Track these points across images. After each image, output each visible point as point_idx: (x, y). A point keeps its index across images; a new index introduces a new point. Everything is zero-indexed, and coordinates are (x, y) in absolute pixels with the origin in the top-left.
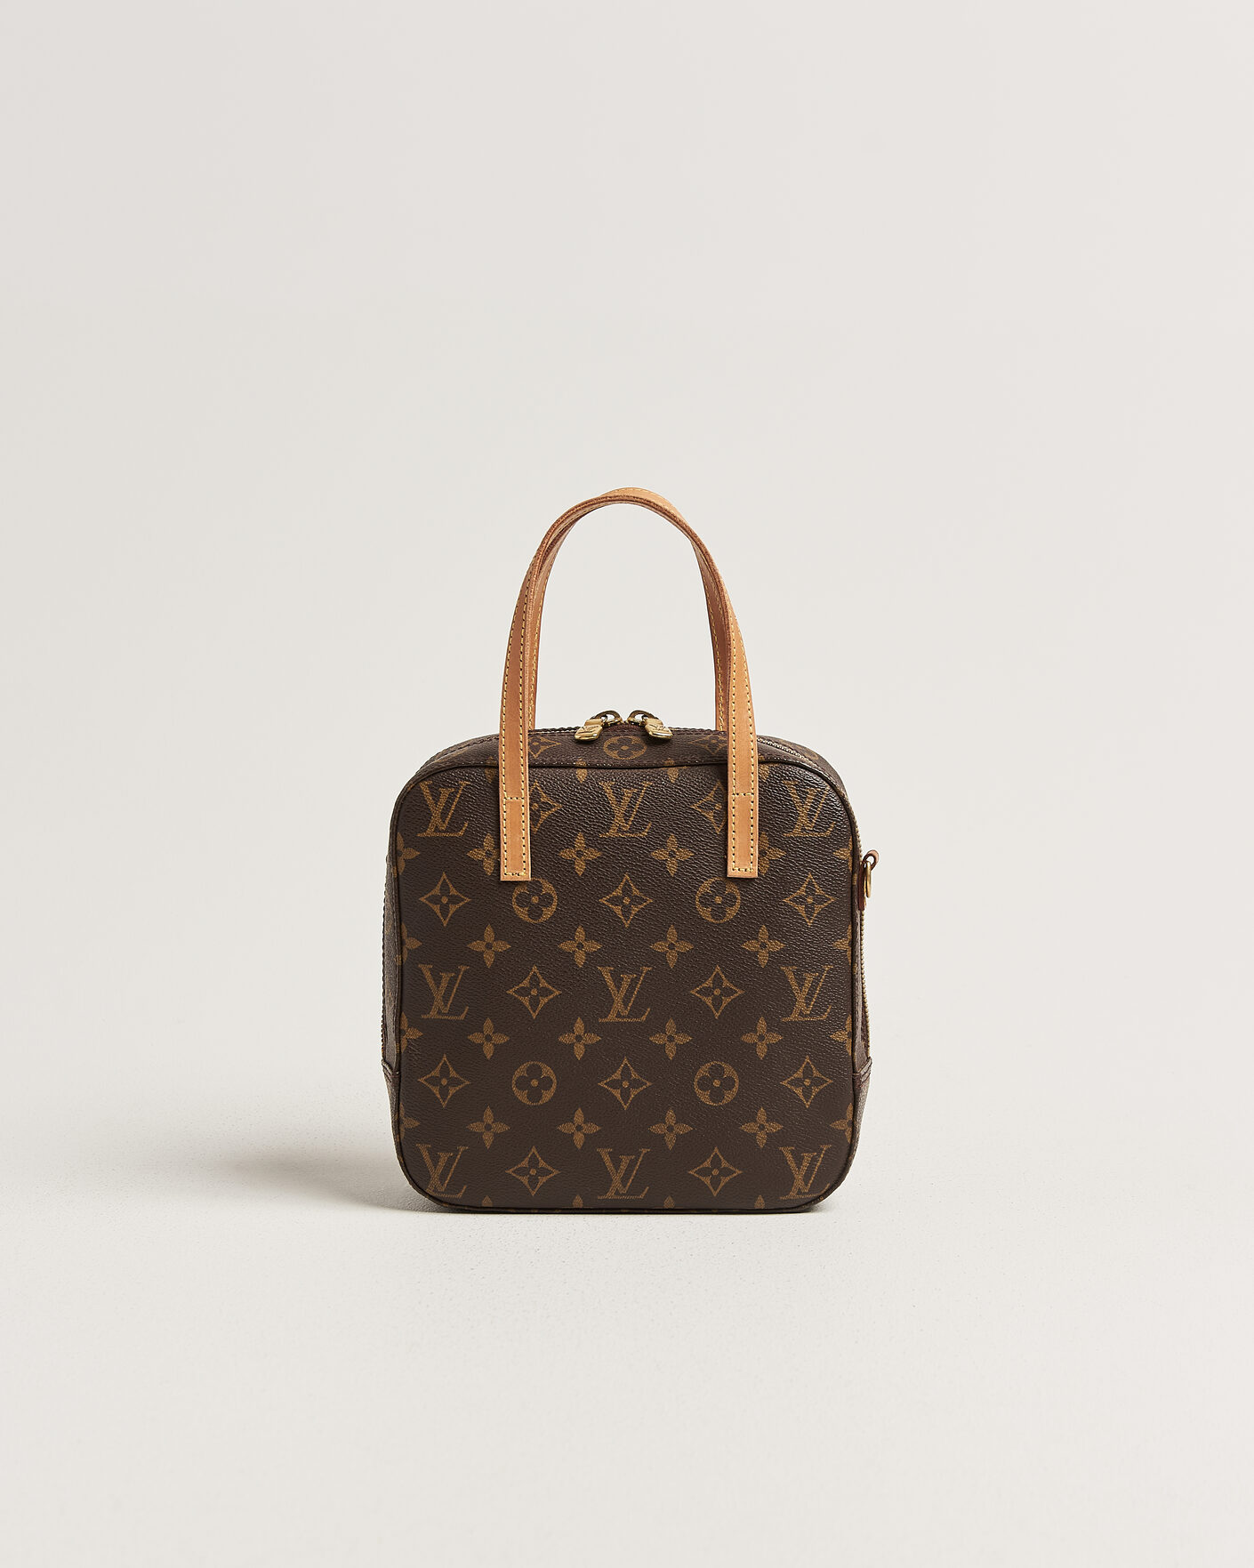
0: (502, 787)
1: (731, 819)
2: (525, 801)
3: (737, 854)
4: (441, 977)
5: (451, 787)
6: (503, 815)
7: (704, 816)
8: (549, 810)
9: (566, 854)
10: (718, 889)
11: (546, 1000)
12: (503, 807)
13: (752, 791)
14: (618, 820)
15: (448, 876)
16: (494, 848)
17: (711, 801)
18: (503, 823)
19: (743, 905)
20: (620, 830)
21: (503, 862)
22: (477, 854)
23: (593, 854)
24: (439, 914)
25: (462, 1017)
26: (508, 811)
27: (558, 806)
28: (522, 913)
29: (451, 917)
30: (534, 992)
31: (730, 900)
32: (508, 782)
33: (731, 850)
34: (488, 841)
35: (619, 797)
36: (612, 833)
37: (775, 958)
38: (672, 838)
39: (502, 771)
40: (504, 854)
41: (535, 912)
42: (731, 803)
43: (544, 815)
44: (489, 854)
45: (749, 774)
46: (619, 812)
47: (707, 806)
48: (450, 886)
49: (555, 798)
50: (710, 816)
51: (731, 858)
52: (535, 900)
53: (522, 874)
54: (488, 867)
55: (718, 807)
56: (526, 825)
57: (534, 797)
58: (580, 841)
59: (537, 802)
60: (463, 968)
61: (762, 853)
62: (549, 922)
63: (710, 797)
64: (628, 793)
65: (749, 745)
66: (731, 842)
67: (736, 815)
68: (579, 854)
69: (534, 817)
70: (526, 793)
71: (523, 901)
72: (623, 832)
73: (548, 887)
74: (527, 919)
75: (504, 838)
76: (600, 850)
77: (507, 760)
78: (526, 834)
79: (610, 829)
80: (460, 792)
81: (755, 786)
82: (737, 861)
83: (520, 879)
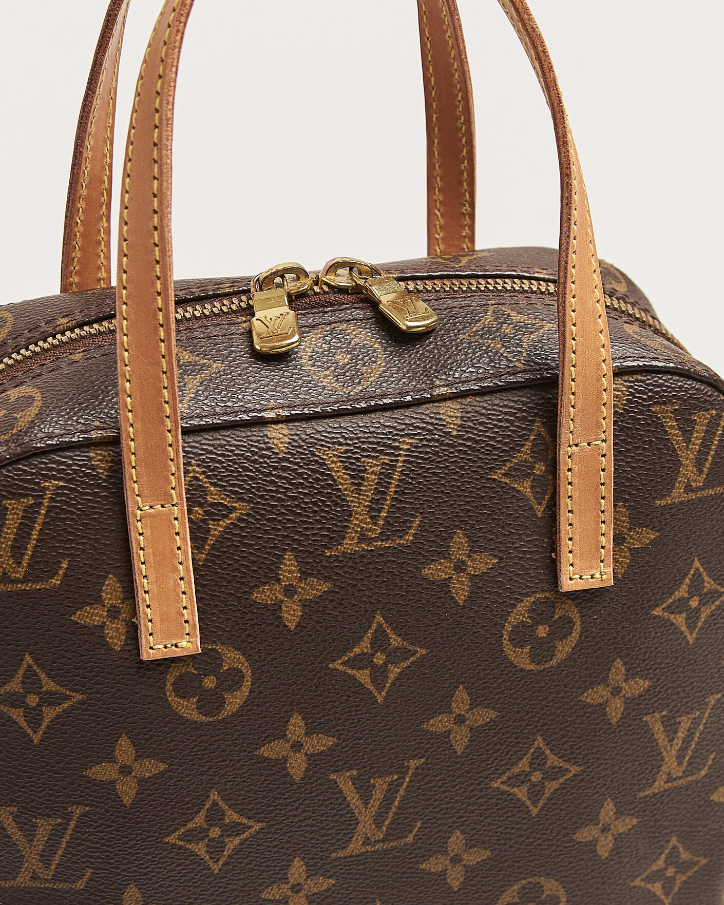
0: (132, 488)
1: (566, 490)
2: (179, 511)
3: (577, 550)
4: (35, 826)
5: (26, 496)
6: (137, 540)
7: (514, 488)
8: (225, 516)
9: (264, 595)
10: (540, 613)
11: (237, 841)
12: (136, 527)
13: (603, 436)
14: (360, 520)
15: (36, 660)
16: (124, 600)
17: (526, 461)
18: (139, 556)
19: (584, 630)
20: (363, 538)
21: (145, 627)
22: (89, 615)
23: (318, 588)
24: (23, 724)
25: (80, 885)
26: (148, 532)
27: (241, 508)
28: (187, 709)
29: (48, 727)
30: (215, 832)
31: (562, 629)
32: (144, 479)
33: (565, 545)
34: (111, 589)
35: (358, 475)
36: (349, 544)
37: (636, 706)
38: (460, 538)
39: (129, 445)
41: (211, 703)
42: (565, 462)
43: (217, 529)
44: (114, 613)
45: (599, 408)
46: (359, 506)
47: (521, 472)
48: (43, 676)
49: (235, 493)
50: (525, 487)
51: (566, 558)
52: (209, 682)
53: (184, 643)
54: (115, 636)
55: (540, 469)
56: (186, 554)
57: (195, 496)
58: (289, 567)
59: (201, 505)
60: (78, 811)
61: (619, 539)
62: (238, 714)
63: (525, 454)
64: (373, 467)
65: (598, 353)
66: (565, 531)
67: (575, 481)
68: (290, 591)
69: (198, 533)
70: (179, 495)
71: (185, 687)
72: (370, 541)
73: (232, 658)
74: (196, 716)
75: (142, 584)
76: (327, 579)
77: (140, 439)
78: (186, 570)
79: (344, 538)
80: (46, 502)
81: (608, 425)
82: (577, 562)
83: (178, 653)
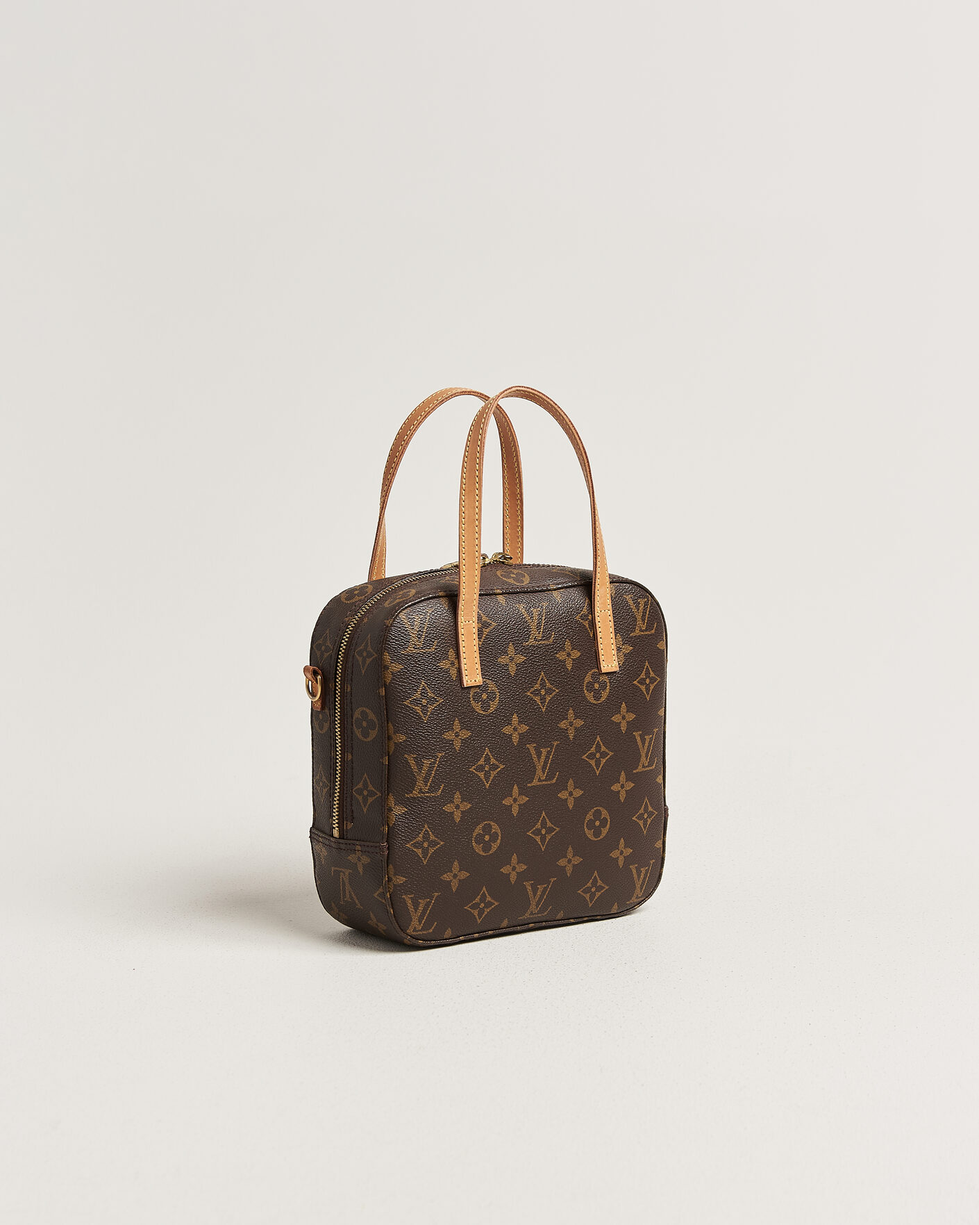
0: (461, 613)
9: (503, 660)
11: (495, 773)
16: (456, 660)
17: (585, 614)
21: (464, 671)
22: (444, 665)
25: (439, 793)
30: (487, 768)
32: (465, 610)
34: (452, 655)
37: (630, 726)
40: (463, 661)
41: (486, 706)
44: (453, 664)
50: (586, 623)
53: (476, 679)
54: (454, 674)
77: (466, 595)
82: (605, 659)
